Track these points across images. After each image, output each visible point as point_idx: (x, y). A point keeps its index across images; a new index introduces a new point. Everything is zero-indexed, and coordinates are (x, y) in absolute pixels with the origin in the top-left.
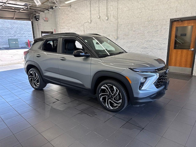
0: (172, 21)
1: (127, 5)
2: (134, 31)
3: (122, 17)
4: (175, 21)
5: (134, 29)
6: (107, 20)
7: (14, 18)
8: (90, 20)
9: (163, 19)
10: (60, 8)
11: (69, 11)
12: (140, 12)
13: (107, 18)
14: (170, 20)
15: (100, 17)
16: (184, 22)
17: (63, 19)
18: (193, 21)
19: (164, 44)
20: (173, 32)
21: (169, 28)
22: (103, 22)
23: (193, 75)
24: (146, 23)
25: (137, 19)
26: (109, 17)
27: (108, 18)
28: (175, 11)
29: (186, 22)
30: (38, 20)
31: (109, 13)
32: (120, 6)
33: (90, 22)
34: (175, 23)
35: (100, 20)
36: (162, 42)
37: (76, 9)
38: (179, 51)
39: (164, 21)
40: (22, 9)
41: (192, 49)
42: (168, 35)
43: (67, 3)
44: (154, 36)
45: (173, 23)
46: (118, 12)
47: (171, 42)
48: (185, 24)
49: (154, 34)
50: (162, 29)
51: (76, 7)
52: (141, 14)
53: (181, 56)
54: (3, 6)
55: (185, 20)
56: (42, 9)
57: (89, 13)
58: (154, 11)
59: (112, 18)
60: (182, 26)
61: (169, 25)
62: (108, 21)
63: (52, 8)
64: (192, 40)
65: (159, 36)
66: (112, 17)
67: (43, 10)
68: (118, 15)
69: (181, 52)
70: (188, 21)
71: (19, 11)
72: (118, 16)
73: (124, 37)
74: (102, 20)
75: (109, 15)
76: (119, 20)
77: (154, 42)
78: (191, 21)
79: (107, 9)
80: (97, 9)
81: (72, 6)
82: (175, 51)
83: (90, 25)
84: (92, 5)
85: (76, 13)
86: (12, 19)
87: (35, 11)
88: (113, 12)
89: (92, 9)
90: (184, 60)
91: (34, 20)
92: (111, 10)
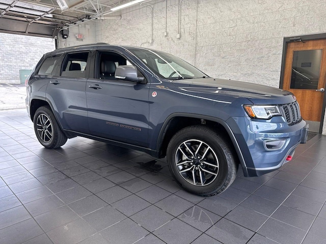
0: (288, 42)
1: (212, 15)
2: (223, 58)
3: (204, 35)
4: (292, 41)
5: (223, 55)
6: (179, 38)
7: (27, 32)
8: (151, 38)
9: (272, 38)
10: (103, 18)
11: (117, 24)
12: (234, 25)
13: (178, 36)
14: (283, 39)
15: (167, 33)
16: (307, 43)
17: (108, 37)
18: (322, 41)
19: (274, 79)
20: (289, 60)
21: (282, 52)
22: (172, 42)
23: (323, 133)
24: (244, 43)
25: (229, 37)
26: (182, 34)
27: (180, 36)
28: (292, 25)
29: (311, 43)
30: (66, 38)
31: (182, 27)
32: (201, 17)
33: (151, 42)
34: (292, 45)
35: (168, 39)
36: (269, 76)
37: (129, 21)
38: (300, 92)
39: (274, 41)
40: (39, 18)
41: (322, 89)
42: (281, 64)
43: (114, 9)
44: (257, 65)
45: (289, 44)
46: (197, 26)
47: (286, 77)
48: (310, 46)
49: (256, 63)
50: (270, 55)
51: (129, 18)
52: (236, 28)
53: (303, 100)
54: (8, 10)
55: (309, 40)
56: (73, 18)
57: (150, 28)
58: (256, 25)
59: (186, 36)
60: (304, 49)
61: (282, 48)
62: (180, 41)
63: (88, 17)
64: (322, 74)
65: (264, 66)
66: (187, 34)
67: (73, 21)
68: (198, 31)
69: (303, 95)
70: (315, 42)
71: (34, 21)
72: (196, 33)
73: (207, 67)
74: (170, 39)
75: (182, 30)
76: (198, 39)
77: (256, 77)
78: (319, 42)
79: (180, 21)
80: (163, 21)
81: (123, 16)
82: (292, 91)
83: (152, 47)
84: (154, 15)
85: (128, 27)
86: (23, 33)
87: (62, 23)
88: (189, 25)
89: (155, 21)
90: (306, 107)
91: (60, 37)
92: (187, 22)
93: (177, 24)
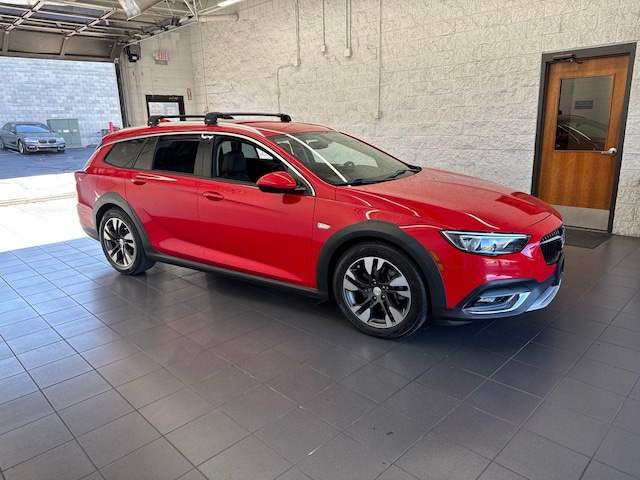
0: (550, 63)
1: (410, 11)
2: (432, 93)
3: (395, 50)
4: (557, 60)
5: (430, 88)
6: (350, 57)
7: (63, 54)
8: (296, 58)
9: (522, 55)
10: (203, 20)
11: (231, 30)
12: (450, 31)
13: (347, 53)
14: (540, 56)
15: (326, 48)
16: (585, 63)
17: (214, 56)
18: (613, 60)
19: (524, 133)
20: (553, 97)
21: (538, 82)
22: (336, 64)
23: (614, 231)
24: (469, 66)
25: (442, 54)
26: (355, 50)
27: (351, 53)
28: (558, 29)
29: (593, 63)
30: (135, 61)
31: (354, 35)
32: (389, 15)
33: (296, 64)
34: (558, 69)
35: (327, 58)
36: (515, 127)
37: (253, 25)
38: (571, 156)
39: (524, 60)
40: (86, 28)
41: (612, 149)
42: (536, 105)
43: (224, 4)
44: (493, 107)
45: (552, 66)
46: (381, 33)
47: (547, 128)
48: (591, 70)
49: (492, 103)
50: (517, 86)
51: (253, 18)
52: (454, 38)
53: (578, 171)
54: (27, 16)
55: (588, 59)
56: (147, 25)
57: (293, 36)
58: (491, 30)
59: (362, 52)
60: (579, 75)
61: (539, 73)
62: (350, 63)
63: (176, 22)
64: (612, 122)
65: (508, 109)
66: (363, 49)
67: (148, 30)
68: (383, 42)
69: (578, 160)
70: (599, 61)
71: (74, 33)
72: (381, 46)
73: (402, 112)
74: (333, 59)
75: (354, 41)
76: (384, 57)
77: (493, 128)
78: (607, 61)
79: (349, 23)
80: (318, 23)
81: (240, 15)
82: (558, 155)
83: (298, 74)
84: (301, 12)
85: (253, 36)
86: (56, 55)
87: (127, 33)
88: (366, 32)
89: (303, 24)
90: (585, 183)
91: (124, 58)
92: (361, 26)
93: (344, 28)
